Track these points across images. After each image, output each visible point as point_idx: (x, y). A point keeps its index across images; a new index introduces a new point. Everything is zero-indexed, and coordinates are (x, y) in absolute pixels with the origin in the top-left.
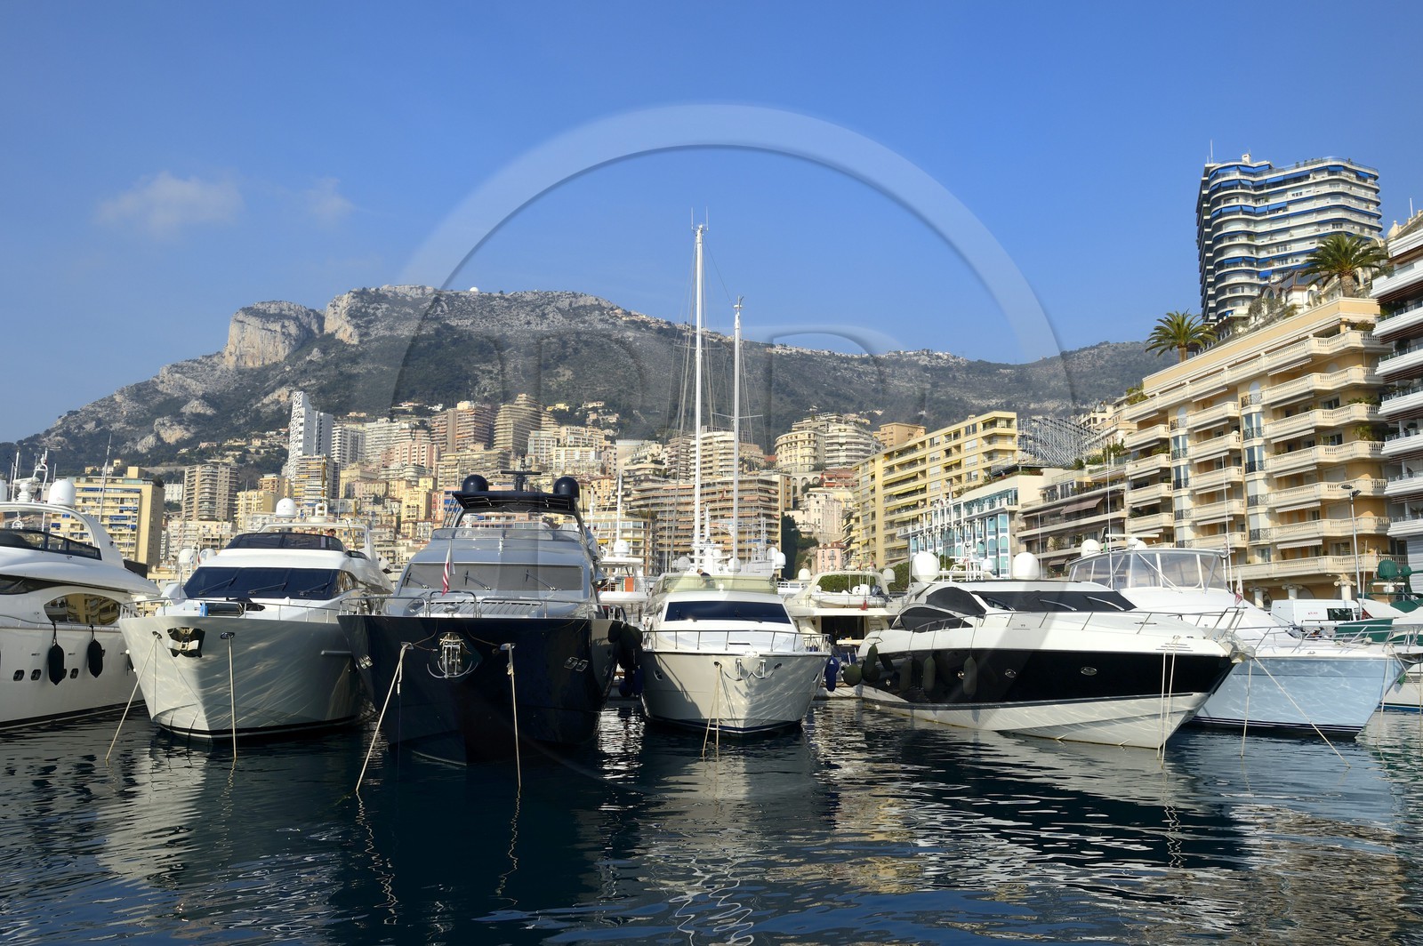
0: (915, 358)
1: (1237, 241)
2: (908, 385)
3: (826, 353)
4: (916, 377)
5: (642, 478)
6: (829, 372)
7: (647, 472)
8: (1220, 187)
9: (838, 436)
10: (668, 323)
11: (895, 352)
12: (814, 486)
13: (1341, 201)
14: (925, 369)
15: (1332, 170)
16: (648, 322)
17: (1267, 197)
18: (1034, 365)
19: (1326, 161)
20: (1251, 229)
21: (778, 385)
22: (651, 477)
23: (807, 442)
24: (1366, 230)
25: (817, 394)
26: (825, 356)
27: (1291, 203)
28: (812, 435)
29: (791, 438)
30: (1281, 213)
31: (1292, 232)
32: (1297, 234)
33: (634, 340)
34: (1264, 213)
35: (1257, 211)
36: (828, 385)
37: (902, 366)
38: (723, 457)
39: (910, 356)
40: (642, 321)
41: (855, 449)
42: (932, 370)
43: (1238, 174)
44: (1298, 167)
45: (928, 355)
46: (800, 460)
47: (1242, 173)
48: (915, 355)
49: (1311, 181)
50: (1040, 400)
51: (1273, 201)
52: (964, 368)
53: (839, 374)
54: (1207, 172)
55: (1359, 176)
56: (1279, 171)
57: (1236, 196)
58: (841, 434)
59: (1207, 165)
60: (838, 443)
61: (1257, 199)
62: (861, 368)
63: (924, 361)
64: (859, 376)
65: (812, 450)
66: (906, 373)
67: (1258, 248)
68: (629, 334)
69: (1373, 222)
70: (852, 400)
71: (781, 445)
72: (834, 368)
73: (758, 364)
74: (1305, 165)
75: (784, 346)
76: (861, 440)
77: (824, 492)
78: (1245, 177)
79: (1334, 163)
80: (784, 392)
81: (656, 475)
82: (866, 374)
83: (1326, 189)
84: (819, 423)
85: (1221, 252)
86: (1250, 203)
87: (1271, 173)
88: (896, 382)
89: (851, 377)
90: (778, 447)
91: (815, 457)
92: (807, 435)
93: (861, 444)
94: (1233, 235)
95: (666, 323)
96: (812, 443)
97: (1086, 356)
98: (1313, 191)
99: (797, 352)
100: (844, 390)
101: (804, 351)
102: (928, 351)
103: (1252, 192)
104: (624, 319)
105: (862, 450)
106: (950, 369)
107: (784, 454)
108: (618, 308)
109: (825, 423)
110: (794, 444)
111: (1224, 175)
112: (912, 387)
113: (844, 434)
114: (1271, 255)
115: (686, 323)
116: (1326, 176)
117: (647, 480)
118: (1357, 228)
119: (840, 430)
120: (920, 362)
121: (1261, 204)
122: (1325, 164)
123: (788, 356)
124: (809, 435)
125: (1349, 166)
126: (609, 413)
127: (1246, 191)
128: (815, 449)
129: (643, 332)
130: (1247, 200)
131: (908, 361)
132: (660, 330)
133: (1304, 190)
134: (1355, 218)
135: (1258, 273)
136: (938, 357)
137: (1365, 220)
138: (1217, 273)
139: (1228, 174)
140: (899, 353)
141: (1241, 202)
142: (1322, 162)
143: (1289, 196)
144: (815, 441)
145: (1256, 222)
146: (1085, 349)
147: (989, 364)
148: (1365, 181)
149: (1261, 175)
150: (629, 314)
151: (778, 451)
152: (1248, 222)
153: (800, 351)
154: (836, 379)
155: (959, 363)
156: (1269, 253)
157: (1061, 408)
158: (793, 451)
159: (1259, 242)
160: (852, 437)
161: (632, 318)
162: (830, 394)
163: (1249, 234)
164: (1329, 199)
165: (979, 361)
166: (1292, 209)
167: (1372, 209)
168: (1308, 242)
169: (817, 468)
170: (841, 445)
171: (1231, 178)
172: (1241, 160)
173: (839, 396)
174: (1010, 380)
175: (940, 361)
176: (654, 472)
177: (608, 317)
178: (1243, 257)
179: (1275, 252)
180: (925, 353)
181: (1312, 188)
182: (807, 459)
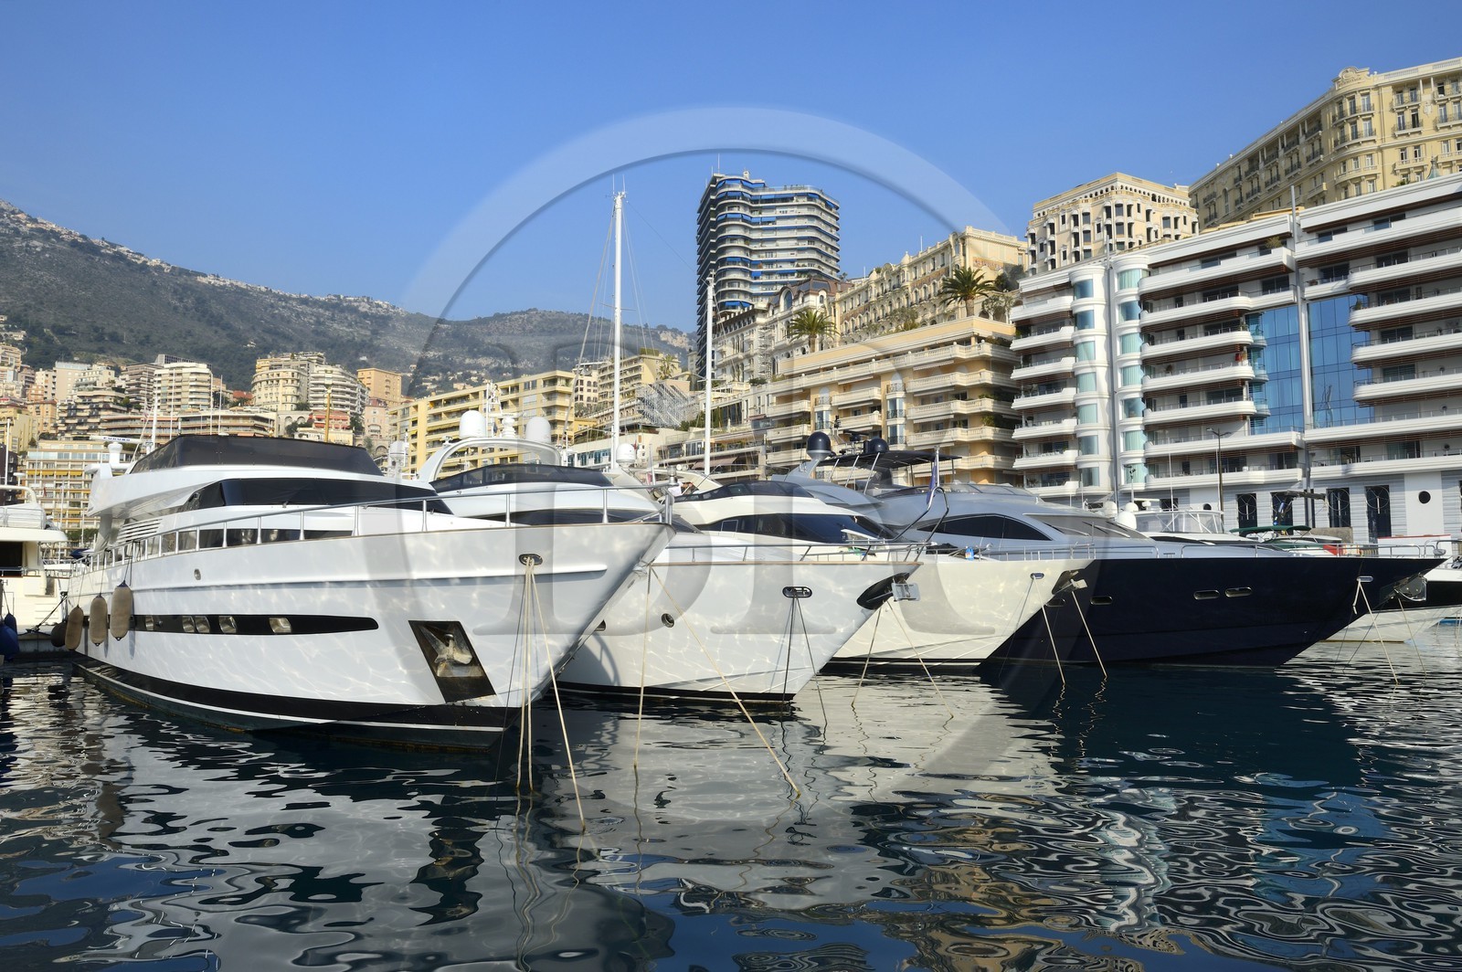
0: (356, 304)
1: (736, 243)
2: (347, 330)
3: (263, 289)
4: (356, 323)
5: (101, 406)
6: (266, 309)
7: (107, 400)
8: (726, 196)
9: (324, 377)
10: (84, 237)
11: (335, 296)
12: (302, 426)
13: (815, 223)
14: (365, 315)
15: (810, 196)
16: (59, 233)
17: (760, 210)
18: (469, 323)
19: (806, 188)
20: (747, 234)
21: (212, 316)
22: (111, 406)
23: (290, 381)
24: (829, 249)
25: (254, 329)
26: (261, 292)
27: (778, 218)
28: (296, 374)
29: (273, 375)
30: (771, 225)
31: (778, 242)
32: (782, 245)
33: (42, 251)
34: (757, 224)
35: (753, 221)
36: (266, 321)
37: (342, 311)
38: (194, 389)
39: (350, 301)
40: (52, 231)
41: (342, 392)
42: (374, 318)
43: (740, 186)
44: (785, 189)
45: (368, 302)
46: (282, 399)
47: (744, 186)
48: (355, 301)
49: (794, 203)
50: (475, 356)
51: (765, 214)
52: (403, 319)
53: (277, 311)
54: (714, 180)
55: (827, 205)
56: (770, 190)
57: (738, 205)
58: (327, 375)
59: (715, 175)
60: (323, 384)
61: (752, 210)
62: (300, 308)
63: (364, 308)
64: (298, 315)
65: (295, 389)
66: (346, 318)
67: (752, 252)
68: (36, 243)
69: (833, 243)
70: (291, 340)
71: (260, 382)
72: (272, 306)
73: (189, 293)
74: (791, 189)
75: (217, 277)
76: (348, 383)
77: (316, 432)
78: (746, 191)
79: (812, 191)
80: (218, 325)
81: (118, 404)
82: (305, 315)
83: (805, 211)
84: (299, 363)
85: (723, 250)
86: (748, 213)
87: (764, 190)
88: (335, 326)
89: (289, 316)
90: (256, 383)
91: (298, 397)
92: (290, 374)
93: (348, 387)
94: (734, 238)
95: (81, 236)
96: (295, 382)
97: (517, 319)
98: (795, 211)
99: (232, 284)
100: (283, 328)
101: (239, 284)
102: (368, 298)
103: (749, 204)
104: (29, 225)
105: (348, 393)
106: (389, 318)
107: (263, 391)
108: (21, 212)
109: (306, 363)
110: (275, 382)
111: (729, 186)
112: (351, 332)
113: (330, 376)
114: (761, 259)
115: (103, 239)
116: (803, 201)
117: (107, 408)
118: (824, 246)
119: (326, 371)
120: (360, 309)
121: (756, 215)
122: (806, 191)
123: (221, 287)
124: (293, 374)
125: (822, 196)
126: (14, 330)
127: (746, 202)
128: (298, 388)
129: (53, 243)
130: (745, 210)
131: (347, 306)
132: (74, 244)
133: (789, 209)
134: (823, 238)
135: (751, 272)
136: (378, 306)
137: (828, 241)
138: (720, 268)
139: (733, 186)
140: (339, 297)
141: (742, 211)
142: (804, 188)
143: (778, 213)
144: (298, 381)
145: (751, 229)
146: (516, 313)
147: (427, 317)
148: (831, 210)
149: (757, 191)
150: (35, 221)
151: (256, 387)
152: (745, 228)
153: (235, 283)
154: (273, 316)
155: (398, 313)
156: (759, 257)
157: (493, 366)
158: (274, 389)
159: (752, 247)
160: (339, 379)
161: (39, 226)
162: (269, 331)
163: (746, 239)
164: (806, 220)
165: (418, 313)
166: (780, 224)
167: (834, 233)
168: (789, 253)
169: (302, 407)
170: (327, 386)
171: (736, 189)
172: (742, 176)
173: (277, 334)
174: (447, 334)
175: (380, 309)
176: (115, 401)
177: (8, 221)
178: (741, 258)
179: (764, 257)
180: (366, 300)
181: (795, 209)
182: (289, 398)
